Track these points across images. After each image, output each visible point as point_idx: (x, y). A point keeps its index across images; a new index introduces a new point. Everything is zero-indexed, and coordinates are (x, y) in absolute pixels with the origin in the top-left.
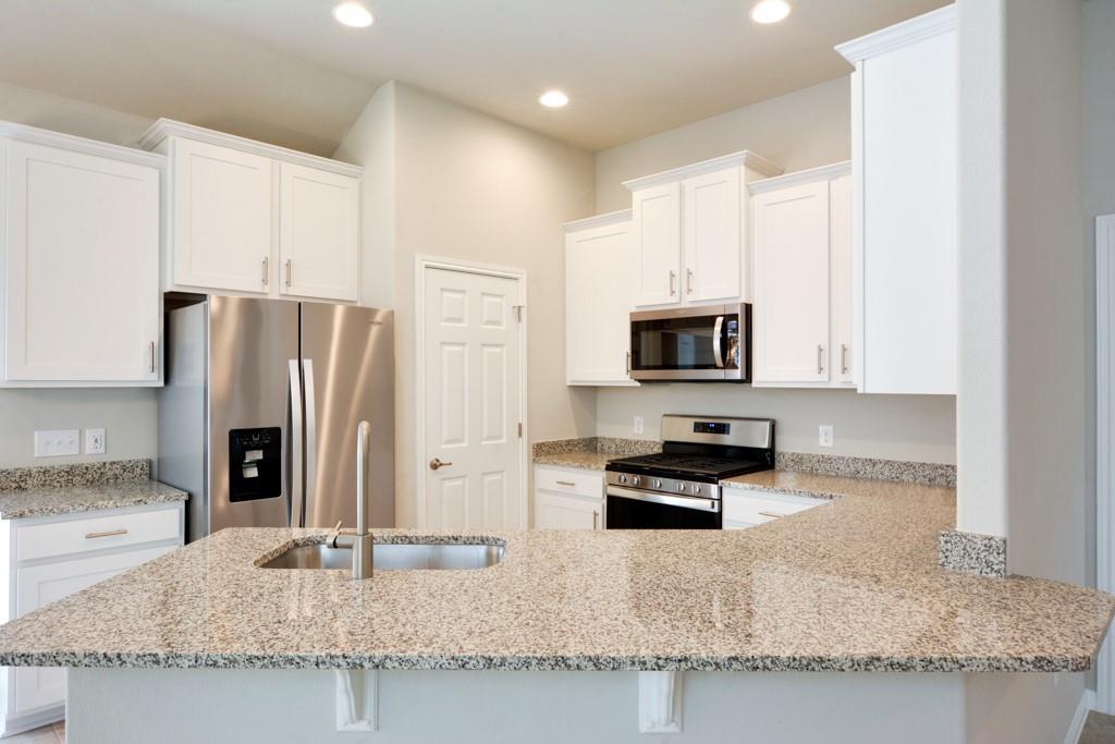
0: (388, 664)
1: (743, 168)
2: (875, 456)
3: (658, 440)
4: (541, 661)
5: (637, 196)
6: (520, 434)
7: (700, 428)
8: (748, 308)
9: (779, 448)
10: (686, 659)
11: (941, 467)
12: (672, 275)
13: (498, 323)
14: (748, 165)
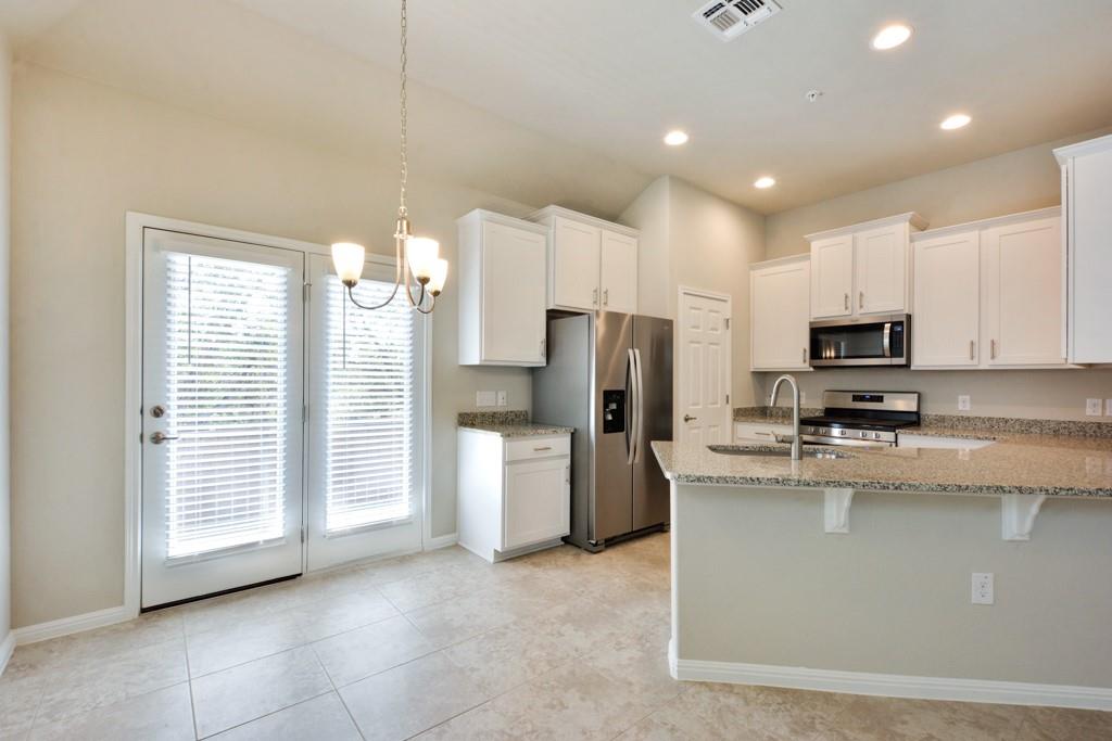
0: (903, 487)
1: (908, 224)
2: (1007, 417)
3: (820, 407)
4: (988, 488)
5: (815, 245)
6: (727, 402)
7: (856, 398)
8: (909, 317)
9: (923, 412)
10: (1072, 489)
11: (1064, 422)
12: (846, 297)
13: (716, 330)
14: (911, 223)
